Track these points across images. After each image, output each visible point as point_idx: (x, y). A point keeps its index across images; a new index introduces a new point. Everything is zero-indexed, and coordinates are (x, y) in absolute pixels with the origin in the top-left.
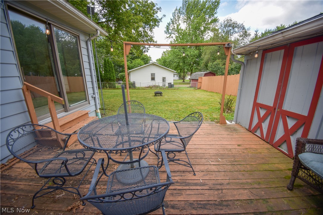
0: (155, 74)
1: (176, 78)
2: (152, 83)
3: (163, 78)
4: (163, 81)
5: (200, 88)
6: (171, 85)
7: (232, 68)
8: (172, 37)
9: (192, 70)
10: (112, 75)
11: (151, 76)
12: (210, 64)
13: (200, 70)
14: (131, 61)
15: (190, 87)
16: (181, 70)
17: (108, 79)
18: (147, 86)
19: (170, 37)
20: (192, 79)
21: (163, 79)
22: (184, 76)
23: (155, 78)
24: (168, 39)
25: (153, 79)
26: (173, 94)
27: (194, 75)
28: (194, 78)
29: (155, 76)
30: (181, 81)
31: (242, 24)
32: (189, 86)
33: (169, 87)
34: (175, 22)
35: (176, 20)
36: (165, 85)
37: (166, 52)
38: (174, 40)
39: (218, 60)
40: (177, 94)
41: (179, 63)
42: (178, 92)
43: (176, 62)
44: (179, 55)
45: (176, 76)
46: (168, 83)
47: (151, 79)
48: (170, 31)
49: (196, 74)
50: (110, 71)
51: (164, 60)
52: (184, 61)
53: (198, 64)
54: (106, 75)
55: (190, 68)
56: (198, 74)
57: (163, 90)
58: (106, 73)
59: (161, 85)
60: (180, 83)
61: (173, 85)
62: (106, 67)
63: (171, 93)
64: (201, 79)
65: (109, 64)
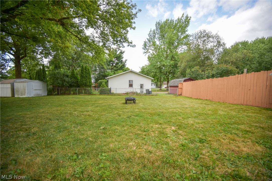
0: (133, 81)
1: (154, 86)
2: (130, 90)
3: (141, 84)
4: (141, 88)
5: (181, 95)
6: (149, 91)
7: (213, 74)
8: (150, 52)
9: (168, 79)
10: (88, 81)
11: (129, 83)
12: (188, 71)
13: (178, 78)
14: (114, 72)
15: (169, 94)
16: (158, 79)
17: (83, 84)
18: (124, 93)
19: (148, 52)
20: (170, 86)
21: (141, 86)
22: (161, 85)
23: (133, 85)
24: (146, 53)
25: (131, 85)
26: (151, 102)
27: (172, 82)
28: (172, 85)
29: (133, 83)
30: (159, 89)
31: (216, 34)
32: (167, 93)
33: (146, 94)
34: (151, 41)
35: (152, 39)
36: (142, 92)
37: (145, 66)
38: (151, 54)
39: (196, 67)
40: (157, 101)
41: (156, 72)
42: (157, 98)
43: (153, 72)
44: (156, 66)
45: (153, 85)
46: (146, 90)
47: (129, 86)
48: (147, 47)
49: (174, 81)
50: (86, 77)
51: (143, 70)
52: (161, 71)
53: (174, 73)
54: (82, 81)
55: (167, 77)
56: (176, 81)
57: (140, 96)
58: (82, 78)
59: (139, 91)
60: (158, 91)
61: (151, 91)
62: (82, 73)
63: (148, 100)
64: (182, 84)
65: (87, 70)
